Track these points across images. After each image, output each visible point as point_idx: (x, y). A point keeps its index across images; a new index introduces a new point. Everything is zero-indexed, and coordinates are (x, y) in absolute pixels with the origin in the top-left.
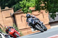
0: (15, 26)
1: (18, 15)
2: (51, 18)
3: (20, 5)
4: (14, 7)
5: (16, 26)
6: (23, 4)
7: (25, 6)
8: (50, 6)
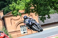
0: (4, 29)
1: (7, 18)
2: (41, 21)
3: (10, 8)
4: (4, 10)
5: (6, 29)
6: (13, 7)
7: (14, 9)
8: (40, 9)
